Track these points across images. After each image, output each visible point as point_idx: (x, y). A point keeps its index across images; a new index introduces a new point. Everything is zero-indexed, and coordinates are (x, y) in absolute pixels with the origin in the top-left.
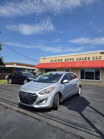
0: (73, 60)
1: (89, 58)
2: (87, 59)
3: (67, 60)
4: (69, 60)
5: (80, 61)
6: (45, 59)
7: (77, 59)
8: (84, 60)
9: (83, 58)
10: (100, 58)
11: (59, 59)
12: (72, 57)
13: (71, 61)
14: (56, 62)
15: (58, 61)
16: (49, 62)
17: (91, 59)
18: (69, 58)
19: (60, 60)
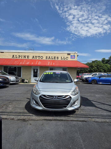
0: (42, 57)
1: (58, 58)
2: (56, 58)
3: (35, 57)
4: (38, 58)
5: (49, 59)
6: (3, 52)
7: (47, 57)
8: (53, 59)
9: (52, 57)
10: (67, 58)
11: (25, 55)
12: (41, 55)
13: (40, 59)
14: (20, 58)
15: (23, 57)
16: (11, 57)
17: (60, 59)
18: (37, 55)
19: (26, 57)
